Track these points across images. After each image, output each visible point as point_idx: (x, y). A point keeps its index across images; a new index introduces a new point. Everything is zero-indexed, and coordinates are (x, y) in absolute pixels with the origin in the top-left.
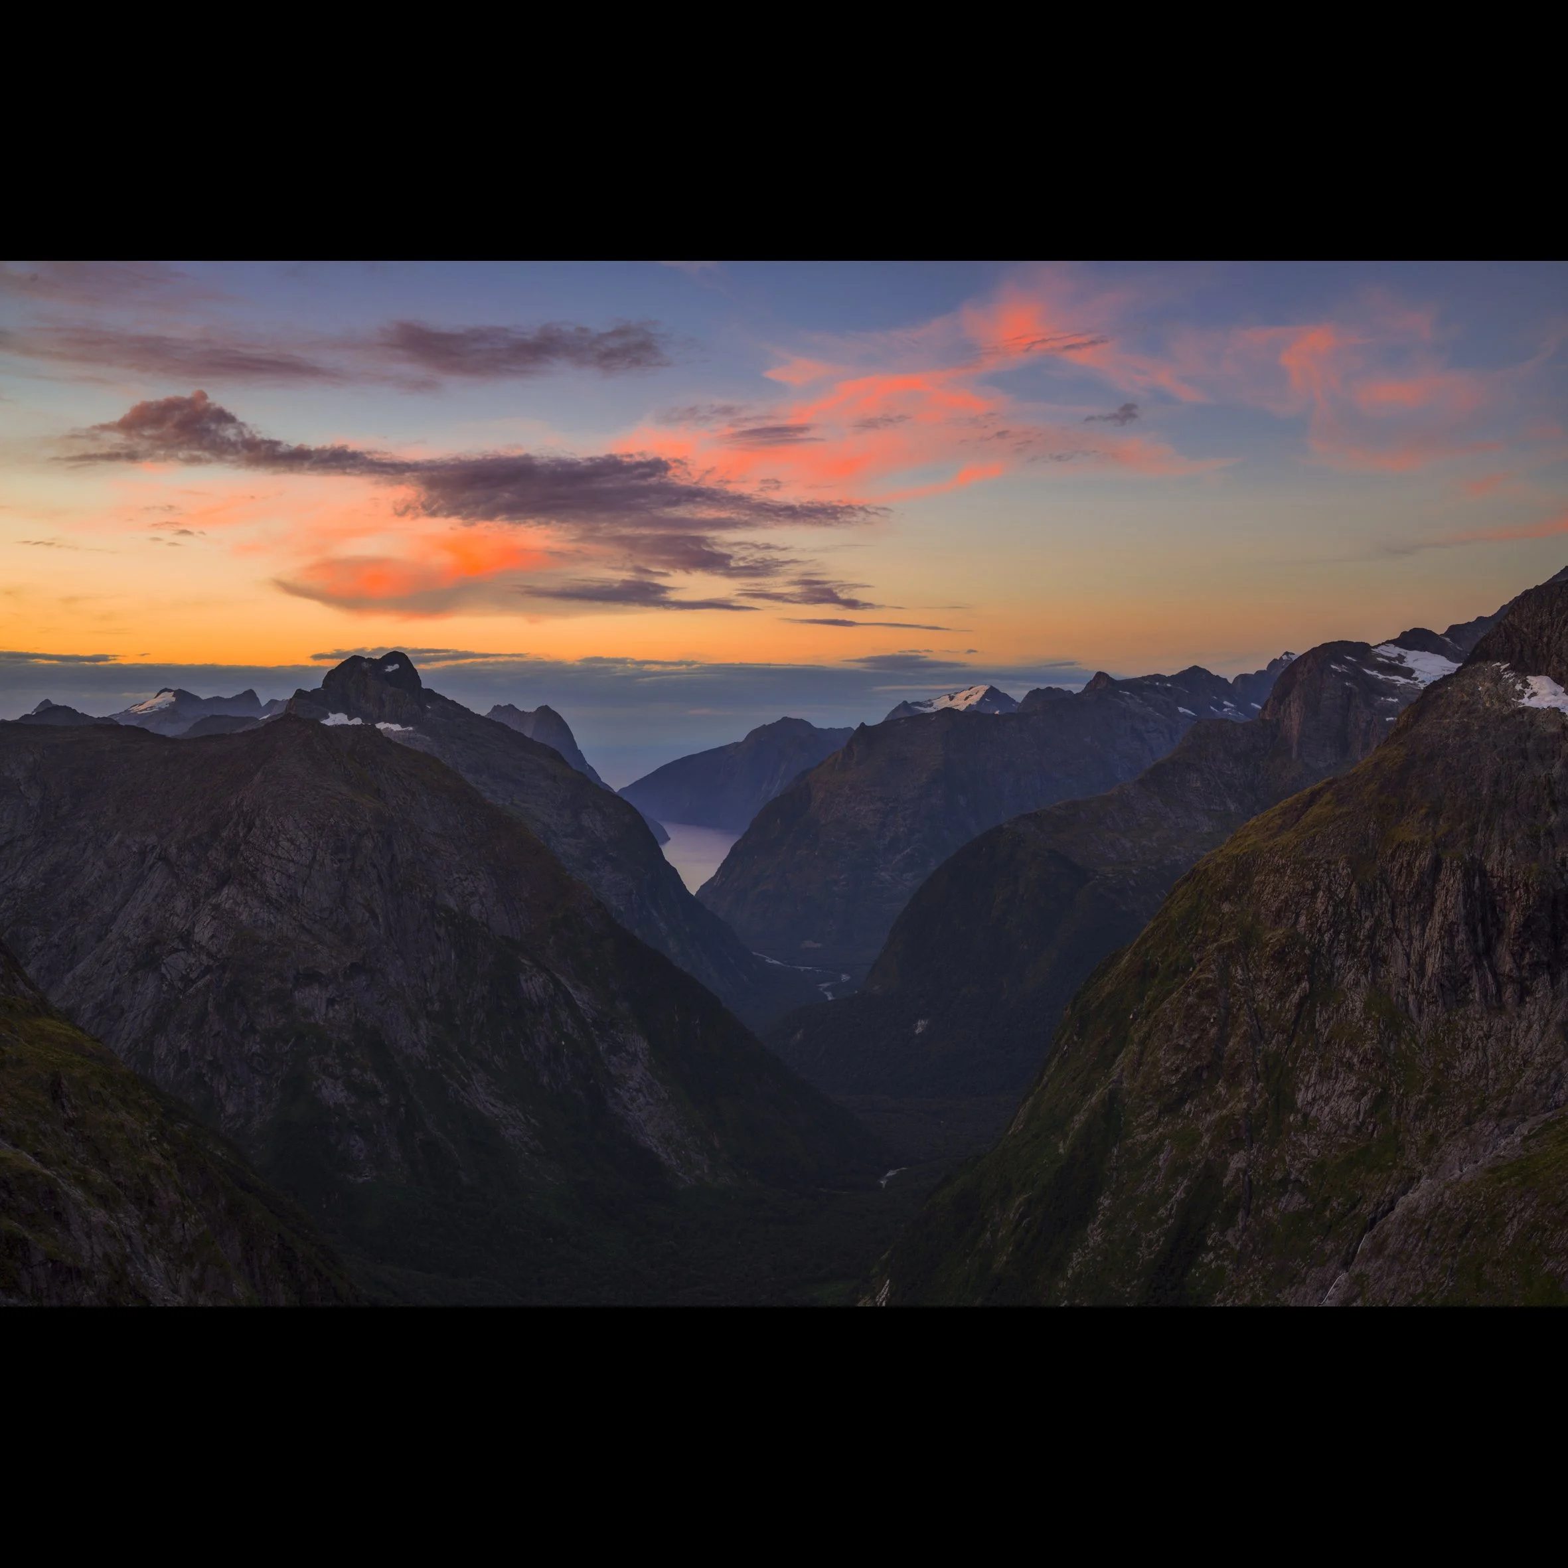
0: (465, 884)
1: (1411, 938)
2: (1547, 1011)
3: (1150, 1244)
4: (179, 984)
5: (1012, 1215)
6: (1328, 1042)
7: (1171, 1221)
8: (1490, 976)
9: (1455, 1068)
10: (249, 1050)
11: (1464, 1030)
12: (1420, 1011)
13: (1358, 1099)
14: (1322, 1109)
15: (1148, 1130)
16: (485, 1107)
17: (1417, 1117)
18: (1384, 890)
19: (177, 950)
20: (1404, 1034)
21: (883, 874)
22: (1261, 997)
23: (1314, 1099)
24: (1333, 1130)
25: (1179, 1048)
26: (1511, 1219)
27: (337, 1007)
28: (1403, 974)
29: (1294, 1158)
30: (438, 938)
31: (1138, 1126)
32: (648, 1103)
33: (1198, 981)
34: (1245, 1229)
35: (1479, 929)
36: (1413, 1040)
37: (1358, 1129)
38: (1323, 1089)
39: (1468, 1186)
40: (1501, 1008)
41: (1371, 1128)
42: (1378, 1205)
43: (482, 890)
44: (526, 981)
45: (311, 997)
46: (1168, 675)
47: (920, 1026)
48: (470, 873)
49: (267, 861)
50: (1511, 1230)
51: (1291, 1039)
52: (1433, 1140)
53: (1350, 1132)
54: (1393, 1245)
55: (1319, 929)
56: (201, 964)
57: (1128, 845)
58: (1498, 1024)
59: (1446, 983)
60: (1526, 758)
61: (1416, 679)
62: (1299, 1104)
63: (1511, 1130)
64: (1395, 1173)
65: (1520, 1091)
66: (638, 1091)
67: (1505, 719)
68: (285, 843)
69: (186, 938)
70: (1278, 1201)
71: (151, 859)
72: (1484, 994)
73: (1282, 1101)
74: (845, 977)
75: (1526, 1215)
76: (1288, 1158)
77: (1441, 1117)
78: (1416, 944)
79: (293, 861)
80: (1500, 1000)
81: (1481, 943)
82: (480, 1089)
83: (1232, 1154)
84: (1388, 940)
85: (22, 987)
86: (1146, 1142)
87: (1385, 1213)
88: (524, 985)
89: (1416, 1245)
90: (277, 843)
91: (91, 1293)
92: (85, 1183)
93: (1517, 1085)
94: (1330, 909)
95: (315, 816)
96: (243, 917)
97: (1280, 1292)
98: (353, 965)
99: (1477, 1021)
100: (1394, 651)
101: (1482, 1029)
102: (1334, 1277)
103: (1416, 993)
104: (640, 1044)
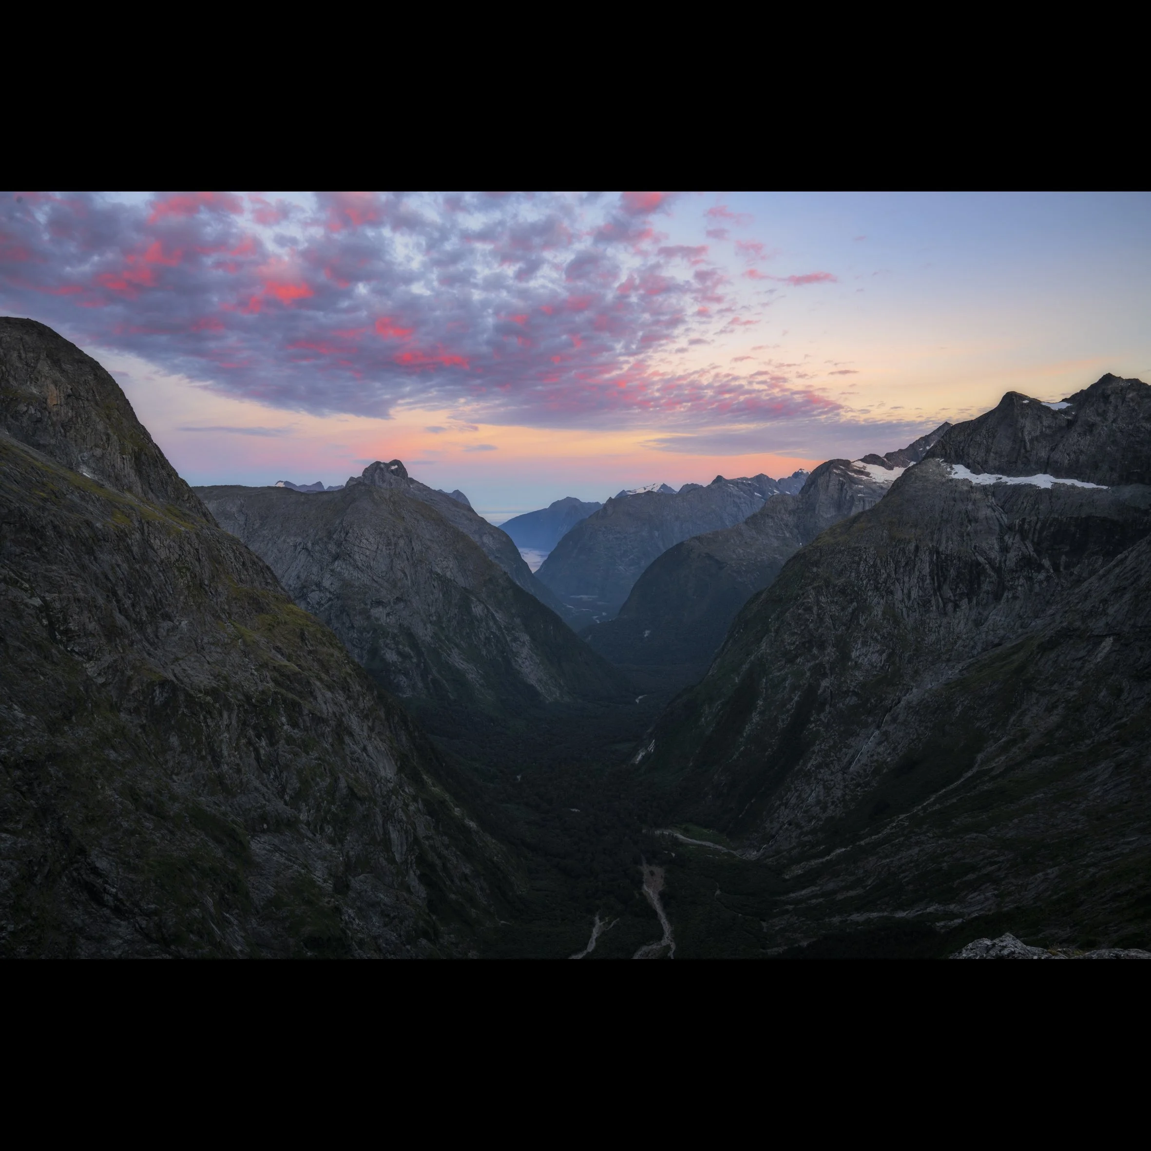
0: (443, 563)
1: (904, 582)
2: (967, 615)
3: (783, 720)
4: (317, 606)
5: (714, 710)
6: (865, 630)
7: (793, 711)
8: (940, 599)
9: (925, 640)
10: (352, 636)
11: (929, 624)
12: (908, 616)
13: (881, 655)
14: (863, 659)
15: (780, 670)
16: (459, 665)
17: (909, 662)
18: (891, 561)
19: (314, 591)
20: (901, 625)
21: (620, 567)
22: (834, 610)
23: (860, 655)
24: (870, 668)
25: (794, 634)
26: (958, 705)
27: (391, 617)
28: (901, 599)
29: (852, 681)
30: (434, 587)
31: (774, 669)
32: (530, 665)
33: (804, 603)
34: (830, 713)
35: (936, 578)
36: (906, 628)
37: (882, 668)
38: (864, 650)
39: (936, 691)
40: (946, 614)
41: (887, 667)
42: (893, 701)
43: (451, 566)
44: (474, 607)
45: (378, 612)
46: (749, 477)
47: (647, 633)
48: (445, 558)
49: (356, 549)
50: (959, 710)
51: (848, 628)
52: (916, 672)
53: (878, 669)
54: (901, 718)
55: (861, 579)
56: (326, 597)
57: (741, 551)
58: (945, 621)
59: (920, 603)
60: (955, 501)
61: (871, 477)
62: (853, 657)
63: (953, 667)
64: (900, 687)
65: (956, 650)
66: (526, 659)
67: (943, 484)
68: (365, 541)
69: (319, 585)
70: (845, 700)
71: (299, 548)
72: (938, 607)
73: (844, 656)
74: (604, 614)
75: (966, 703)
76: (849, 681)
77: (920, 662)
78: (907, 585)
79: (368, 549)
80: (945, 610)
81: (936, 584)
82: (456, 656)
83: (822, 680)
84: (893, 583)
85: (280, 590)
86: (779, 676)
87: (896, 704)
88: (473, 609)
89: (913, 718)
90: (361, 541)
91: (329, 729)
92: (321, 680)
93: (955, 648)
94: (867, 569)
95: (377, 528)
96: (346, 575)
97: (847, 740)
98: (397, 598)
99: (935, 619)
100: (861, 464)
101: (937, 623)
102: (873, 733)
103: (906, 607)
104: (526, 638)
